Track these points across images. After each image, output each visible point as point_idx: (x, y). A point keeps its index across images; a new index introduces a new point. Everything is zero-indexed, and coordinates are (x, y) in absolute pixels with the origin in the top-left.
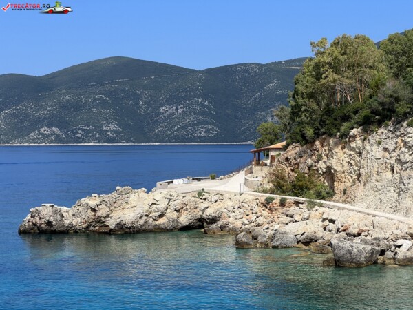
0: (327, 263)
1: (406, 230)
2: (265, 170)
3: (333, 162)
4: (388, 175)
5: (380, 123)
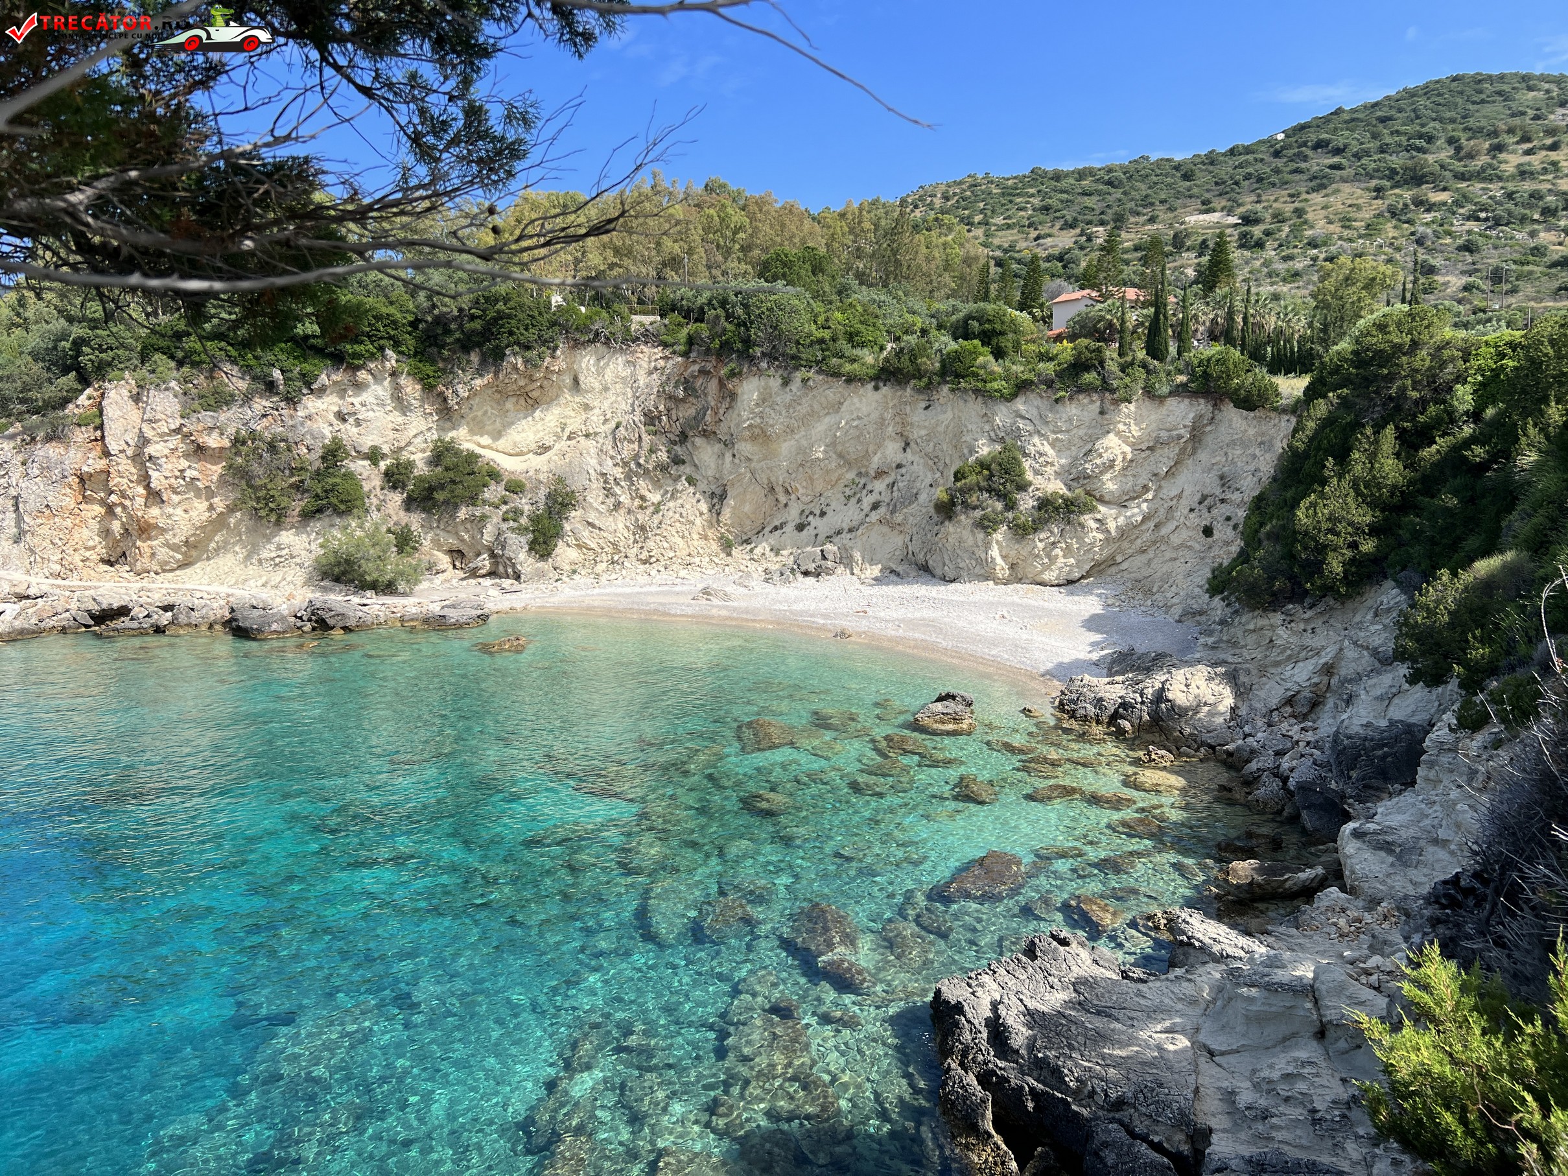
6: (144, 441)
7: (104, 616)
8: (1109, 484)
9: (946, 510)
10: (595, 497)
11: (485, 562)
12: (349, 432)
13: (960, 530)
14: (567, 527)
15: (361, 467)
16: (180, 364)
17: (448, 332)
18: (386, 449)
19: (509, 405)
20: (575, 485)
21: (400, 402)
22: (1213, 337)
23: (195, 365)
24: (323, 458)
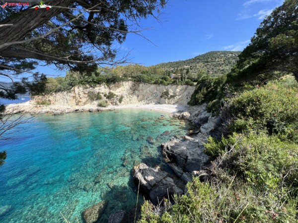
6: (79, 93)
7: (76, 110)
8: (177, 94)
9: (161, 97)
10: (125, 97)
13: (163, 99)
14: (123, 100)
16: (82, 84)
17: (110, 80)
19: (116, 88)
20: (123, 95)
22: (187, 79)
23: (84, 84)
24: (98, 94)
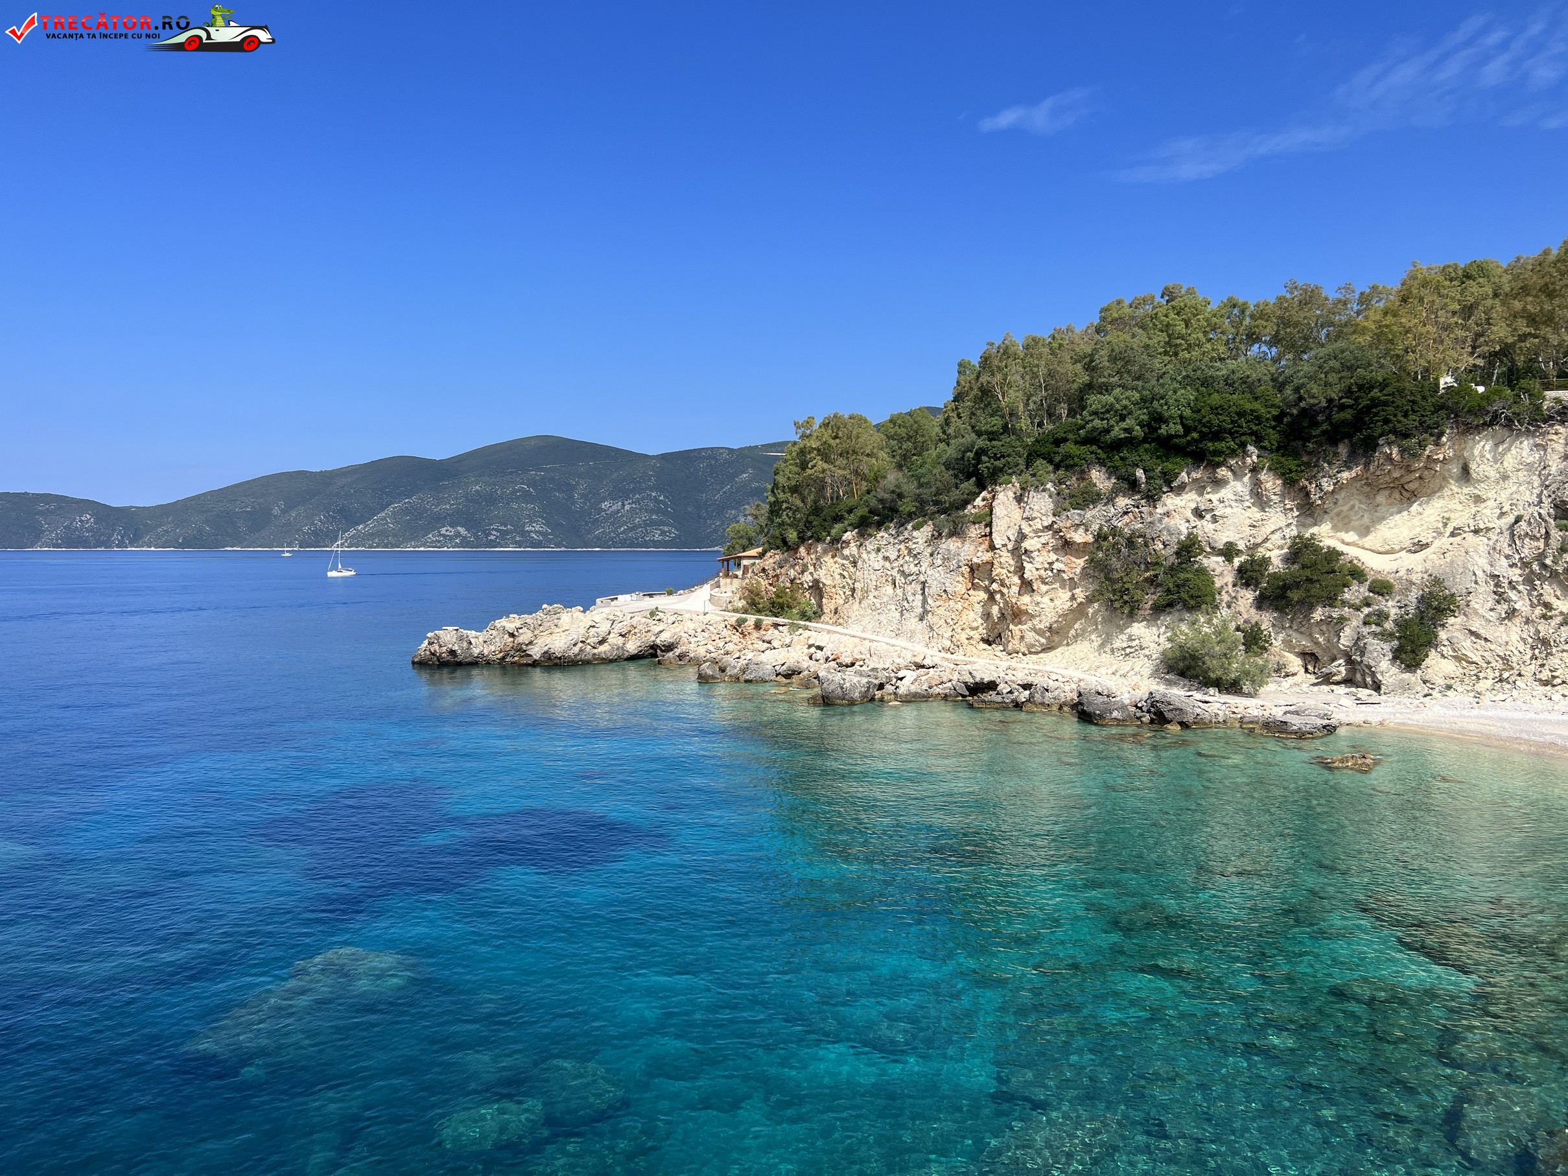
0: (813, 702)
1: (909, 658)
2: (736, 583)
3: (822, 575)
4: (889, 589)
5: (879, 525)
6: (1022, 536)
7: (979, 688)
11: (1340, 668)
12: (1205, 528)
14: (1443, 635)
15: (1215, 563)
16: (1057, 467)
17: (1316, 424)
18: (1241, 546)
19: (1381, 498)
20: (1457, 586)
21: (1260, 499)
23: (1068, 468)
24: (1178, 554)
